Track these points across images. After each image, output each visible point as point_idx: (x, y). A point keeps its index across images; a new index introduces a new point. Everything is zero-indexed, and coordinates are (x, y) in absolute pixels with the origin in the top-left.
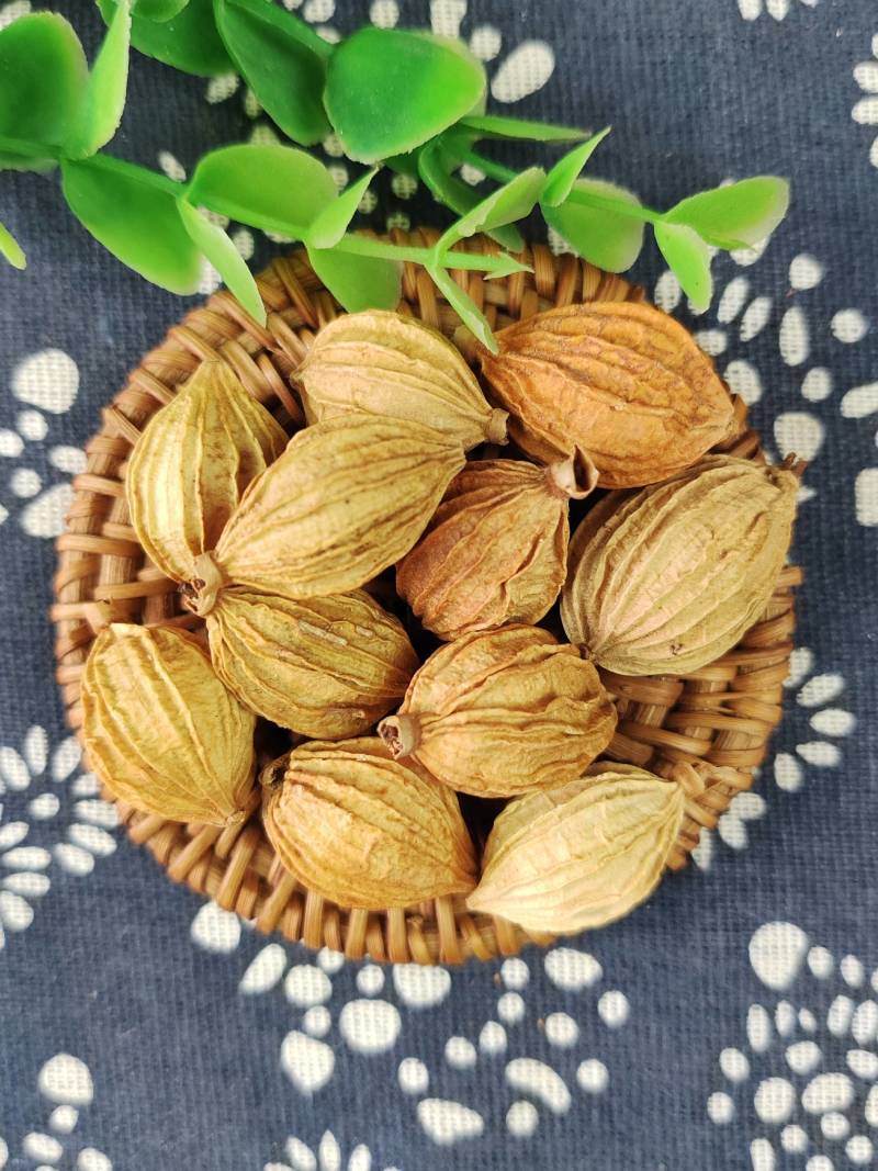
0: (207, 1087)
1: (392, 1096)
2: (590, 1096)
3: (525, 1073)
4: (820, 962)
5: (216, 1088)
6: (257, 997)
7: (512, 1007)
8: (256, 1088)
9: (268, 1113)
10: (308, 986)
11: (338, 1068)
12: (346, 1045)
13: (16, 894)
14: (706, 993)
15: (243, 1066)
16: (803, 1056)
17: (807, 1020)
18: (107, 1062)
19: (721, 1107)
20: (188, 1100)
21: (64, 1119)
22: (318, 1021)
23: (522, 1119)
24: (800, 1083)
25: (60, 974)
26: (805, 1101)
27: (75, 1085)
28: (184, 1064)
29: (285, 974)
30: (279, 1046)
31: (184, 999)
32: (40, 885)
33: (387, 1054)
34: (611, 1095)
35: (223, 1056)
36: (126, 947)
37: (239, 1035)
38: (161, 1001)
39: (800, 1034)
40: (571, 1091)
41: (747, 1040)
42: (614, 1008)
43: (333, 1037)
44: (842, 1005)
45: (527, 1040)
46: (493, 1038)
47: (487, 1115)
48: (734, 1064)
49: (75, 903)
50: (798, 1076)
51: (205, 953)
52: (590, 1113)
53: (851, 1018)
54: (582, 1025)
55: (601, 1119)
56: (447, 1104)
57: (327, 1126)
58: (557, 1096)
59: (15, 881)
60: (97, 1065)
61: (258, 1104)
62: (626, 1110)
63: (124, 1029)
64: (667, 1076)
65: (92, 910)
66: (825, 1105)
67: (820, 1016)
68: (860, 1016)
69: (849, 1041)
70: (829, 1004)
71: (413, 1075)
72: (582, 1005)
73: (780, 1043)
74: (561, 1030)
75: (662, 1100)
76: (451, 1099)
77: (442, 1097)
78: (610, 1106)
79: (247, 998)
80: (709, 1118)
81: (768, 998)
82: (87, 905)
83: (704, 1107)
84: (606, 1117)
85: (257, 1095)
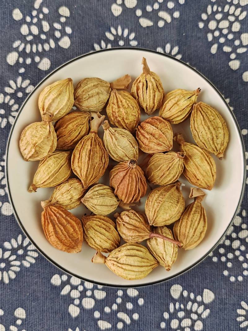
0: (51, 316)
1: (92, 319)
2: (135, 321)
3: (121, 315)
4: (185, 294)
5: (53, 316)
6: (64, 296)
7: (119, 301)
8: (62, 316)
9: (64, 323)
10: (75, 294)
11: (80, 313)
12: (83, 307)
13: (12, 271)
14: (161, 299)
15: (60, 312)
16: (181, 314)
17: (182, 306)
18: (30, 310)
19: (163, 325)
20: (47, 319)
21: (19, 322)
22: (77, 302)
23: (120, 326)
24: (180, 320)
25: (20, 289)
26: (181, 324)
27: (22, 315)
28: (47, 311)
29: (70, 291)
30: (68, 307)
31: (48, 296)
32: (18, 269)
33: (92, 309)
34: (140, 321)
35: (56, 309)
36: (36, 284)
37: (59, 304)
38: (42, 296)
39: (180, 309)
40: (131, 320)
41: (169, 310)
42: (141, 302)
43: (80, 306)
44: (190, 303)
45: (122, 308)
46: (115, 307)
47: (112, 324)
48: (166, 316)
49: (25, 273)
50: (180, 319)
51: (53, 286)
52: (135, 325)
53: (192, 306)
54: (134, 305)
55: (137, 327)
56: (104, 321)
57: (77, 326)
58: (128, 321)
59: (12, 268)
60: (27, 311)
61: (62, 320)
62: (143, 325)
63: (34, 303)
64: (152, 318)
65: (29, 275)
66: (186, 326)
67: (185, 306)
68: (194, 306)
69: (191, 311)
70: (187, 303)
71: (97, 315)
72: (134, 301)
73: (176, 311)
74: (130, 306)
75: (151, 323)
76: (105, 320)
77: (103, 320)
78: (139, 324)
79: (62, 296)
80: (161, 327)
81: (174, 301)
82: (28, 274)
83: (160, 325)
84: (138, 326)
85: (62, 318)
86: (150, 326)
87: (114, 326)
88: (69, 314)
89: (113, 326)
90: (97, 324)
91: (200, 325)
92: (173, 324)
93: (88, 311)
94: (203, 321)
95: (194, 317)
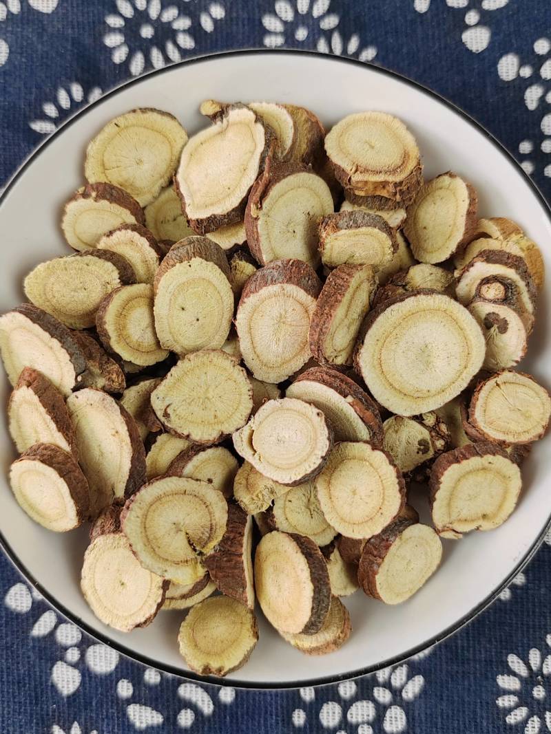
86: (266, 720)
87: (171, 720)
88: (53, 687)
89: (167, 719)
90: (124, 715)
91: (399, 717)
92: (325, 714)
93: (101, 679)
94: (407, 707)
95: (383, 696)
